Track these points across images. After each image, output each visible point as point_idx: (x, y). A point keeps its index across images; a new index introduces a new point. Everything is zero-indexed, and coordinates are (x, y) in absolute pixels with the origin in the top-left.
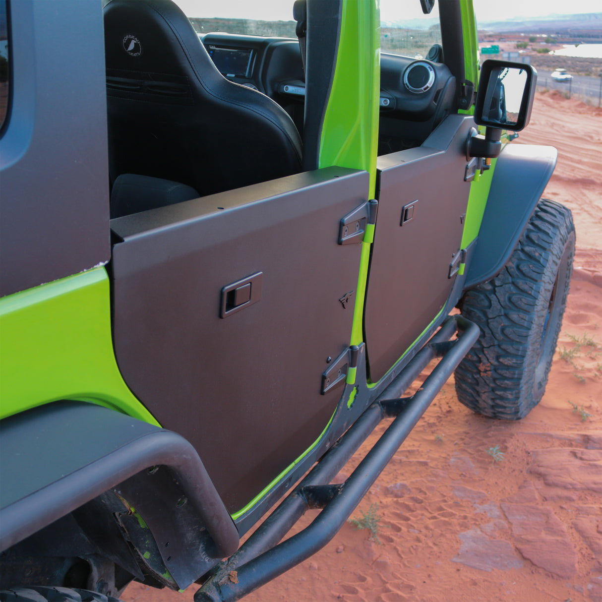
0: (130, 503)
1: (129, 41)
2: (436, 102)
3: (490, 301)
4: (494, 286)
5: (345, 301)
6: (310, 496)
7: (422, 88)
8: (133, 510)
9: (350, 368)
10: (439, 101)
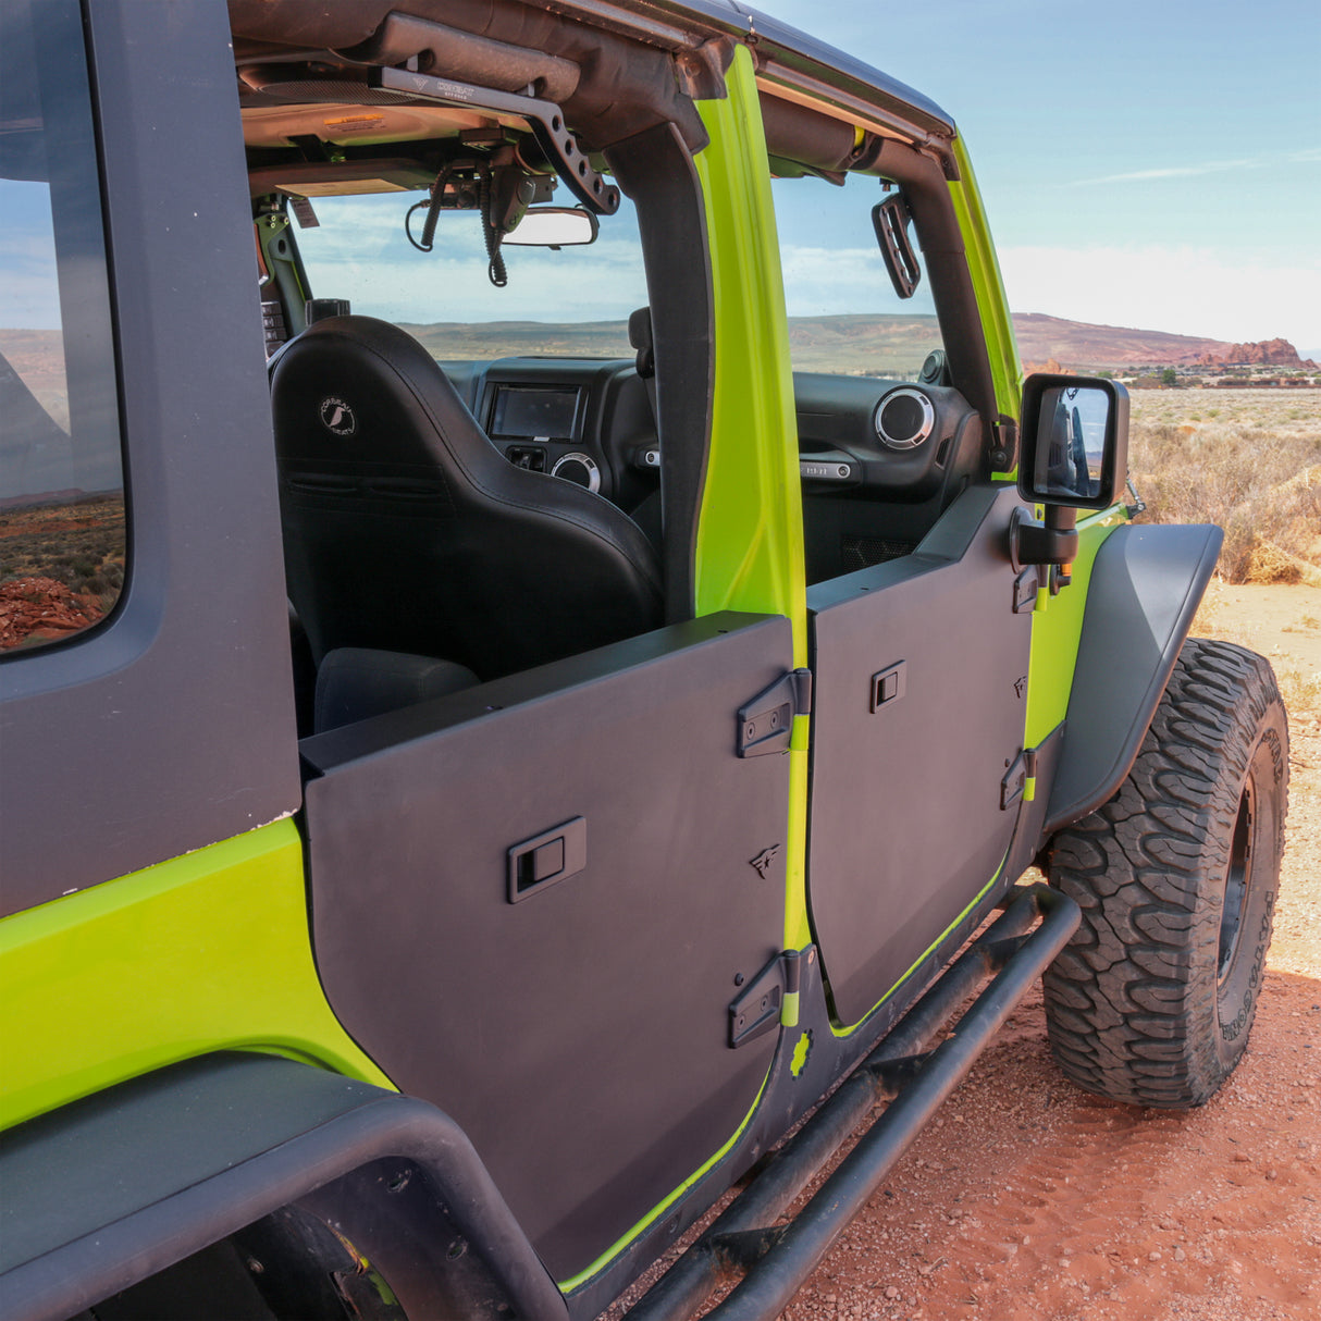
0: (358, 1248)
1: (332, 409)
2: (941, 463)
3: (1104, 854)
4: (1112, 822)
5: (763, 864)
6: (726, 1250)
7: (912, 440)
8: (365, 1263)
9: (787, 995)
10: (948, 461)
